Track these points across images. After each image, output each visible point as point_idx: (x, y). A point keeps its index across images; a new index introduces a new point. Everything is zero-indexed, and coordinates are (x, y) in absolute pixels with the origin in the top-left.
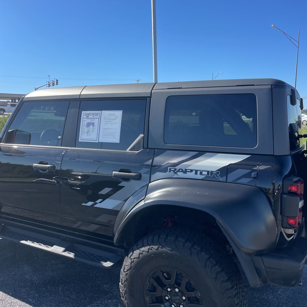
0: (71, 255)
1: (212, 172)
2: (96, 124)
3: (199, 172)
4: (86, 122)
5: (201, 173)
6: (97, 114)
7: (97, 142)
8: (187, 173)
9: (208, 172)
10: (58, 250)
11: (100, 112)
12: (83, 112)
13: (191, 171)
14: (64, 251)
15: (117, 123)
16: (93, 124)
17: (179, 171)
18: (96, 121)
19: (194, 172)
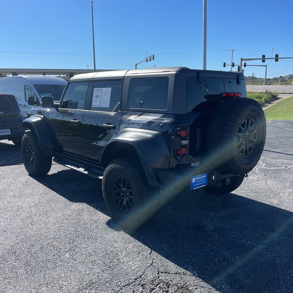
0: (86, 173)
1: (144, 124)
2: (100, 96)
3: (139, 124)
4: (95, 95)
5: (139, 125)
6: (100, 90)
7: (100, 107)
8: (134, 125)
9: (142, 124)
10: (81, 170)
11: (101, 88)
12: (95, 89)
13: (136, 123)
14: (84, 171)
15: (108, 96)
16: (98, 96)
17: (130, 124)
18: (100, 94)
19: (137, 124)
